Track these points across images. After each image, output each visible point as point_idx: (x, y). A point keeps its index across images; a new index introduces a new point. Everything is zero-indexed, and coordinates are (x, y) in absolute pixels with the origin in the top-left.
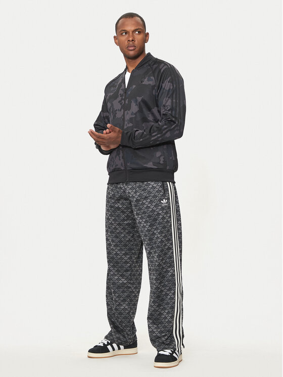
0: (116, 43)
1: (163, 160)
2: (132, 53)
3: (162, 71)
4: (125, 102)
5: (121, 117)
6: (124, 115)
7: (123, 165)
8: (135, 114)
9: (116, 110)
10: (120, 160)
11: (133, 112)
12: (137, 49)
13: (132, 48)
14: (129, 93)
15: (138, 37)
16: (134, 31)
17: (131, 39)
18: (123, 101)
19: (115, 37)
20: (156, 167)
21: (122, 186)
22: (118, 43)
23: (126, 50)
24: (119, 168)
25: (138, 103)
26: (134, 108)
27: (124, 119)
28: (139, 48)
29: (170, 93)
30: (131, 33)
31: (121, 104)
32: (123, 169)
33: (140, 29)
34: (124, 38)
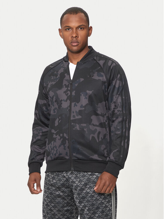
0: (61, 36)
1: (107, 153)
2: (75, 48)
3: (111, 68)
4: (71, 93)
5: (67, 108)
6: (70, 106)
7: (68, 154)
8: (85, 107)
9: (62, 100)
10: (65, 149)
11: (82, 105)
12: (80, 45)
13: (75, 44)
14: (76, 85)
15: (82, 33)
16: (77, 28)
17: (74, 35)
18: (69, 92)
19: (59, 30)
20: (101, 159)
21: (65, 175)
22: (62, 36)
23: (70, 45)
24: (63, 157)
25: (87, 97)
26: (84, 101)
27: (70, 110)
28: (81, 43)
29: (120, 90)
30: (74, 29)
31: (67, 95)
32: (67, 158)
33: (84, 25)
34: (68, 33)
